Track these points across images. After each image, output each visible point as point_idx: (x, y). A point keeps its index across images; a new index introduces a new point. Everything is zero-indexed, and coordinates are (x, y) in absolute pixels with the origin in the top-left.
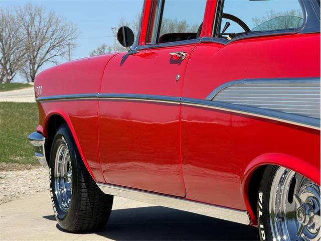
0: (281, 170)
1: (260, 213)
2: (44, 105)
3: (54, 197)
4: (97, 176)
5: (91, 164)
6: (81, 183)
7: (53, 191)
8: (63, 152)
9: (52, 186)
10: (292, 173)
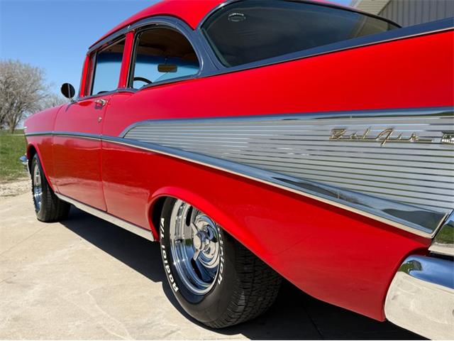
0: (179, 202)
1: (162, 236)
2: (27, 138)
3: (34, 198)
4: (55, 188)
5: (52, 180)
6: (47, 191)
7: (34, 194)
8: (36, 169)
9: (33, 191)
10: (188, 206)
